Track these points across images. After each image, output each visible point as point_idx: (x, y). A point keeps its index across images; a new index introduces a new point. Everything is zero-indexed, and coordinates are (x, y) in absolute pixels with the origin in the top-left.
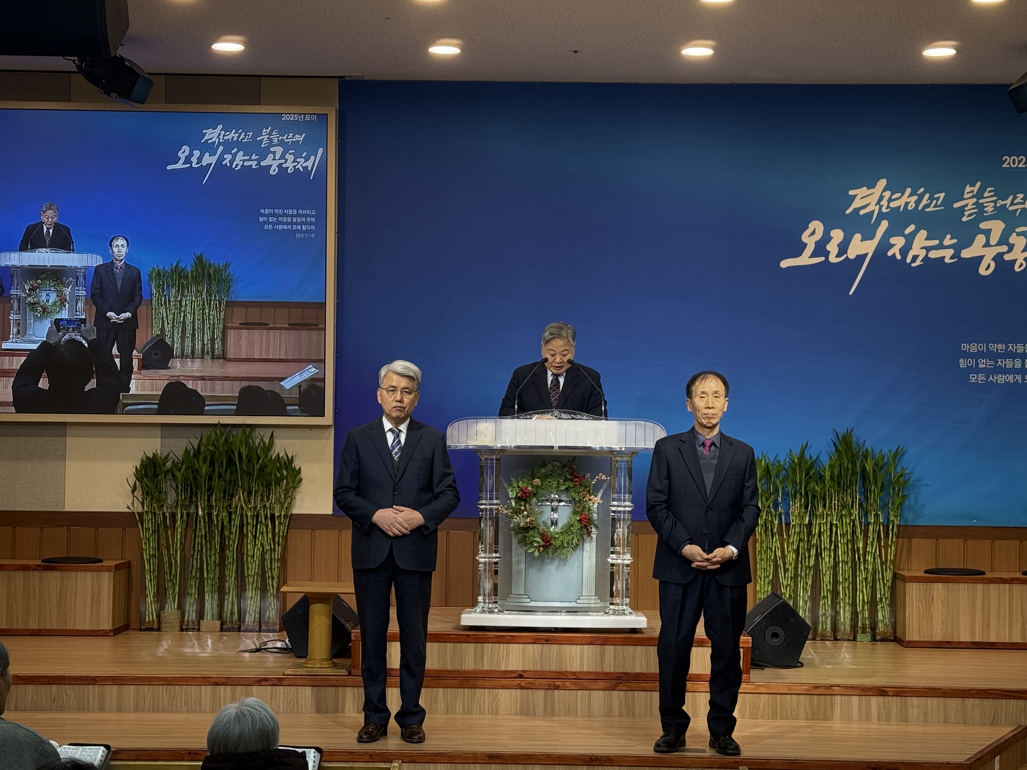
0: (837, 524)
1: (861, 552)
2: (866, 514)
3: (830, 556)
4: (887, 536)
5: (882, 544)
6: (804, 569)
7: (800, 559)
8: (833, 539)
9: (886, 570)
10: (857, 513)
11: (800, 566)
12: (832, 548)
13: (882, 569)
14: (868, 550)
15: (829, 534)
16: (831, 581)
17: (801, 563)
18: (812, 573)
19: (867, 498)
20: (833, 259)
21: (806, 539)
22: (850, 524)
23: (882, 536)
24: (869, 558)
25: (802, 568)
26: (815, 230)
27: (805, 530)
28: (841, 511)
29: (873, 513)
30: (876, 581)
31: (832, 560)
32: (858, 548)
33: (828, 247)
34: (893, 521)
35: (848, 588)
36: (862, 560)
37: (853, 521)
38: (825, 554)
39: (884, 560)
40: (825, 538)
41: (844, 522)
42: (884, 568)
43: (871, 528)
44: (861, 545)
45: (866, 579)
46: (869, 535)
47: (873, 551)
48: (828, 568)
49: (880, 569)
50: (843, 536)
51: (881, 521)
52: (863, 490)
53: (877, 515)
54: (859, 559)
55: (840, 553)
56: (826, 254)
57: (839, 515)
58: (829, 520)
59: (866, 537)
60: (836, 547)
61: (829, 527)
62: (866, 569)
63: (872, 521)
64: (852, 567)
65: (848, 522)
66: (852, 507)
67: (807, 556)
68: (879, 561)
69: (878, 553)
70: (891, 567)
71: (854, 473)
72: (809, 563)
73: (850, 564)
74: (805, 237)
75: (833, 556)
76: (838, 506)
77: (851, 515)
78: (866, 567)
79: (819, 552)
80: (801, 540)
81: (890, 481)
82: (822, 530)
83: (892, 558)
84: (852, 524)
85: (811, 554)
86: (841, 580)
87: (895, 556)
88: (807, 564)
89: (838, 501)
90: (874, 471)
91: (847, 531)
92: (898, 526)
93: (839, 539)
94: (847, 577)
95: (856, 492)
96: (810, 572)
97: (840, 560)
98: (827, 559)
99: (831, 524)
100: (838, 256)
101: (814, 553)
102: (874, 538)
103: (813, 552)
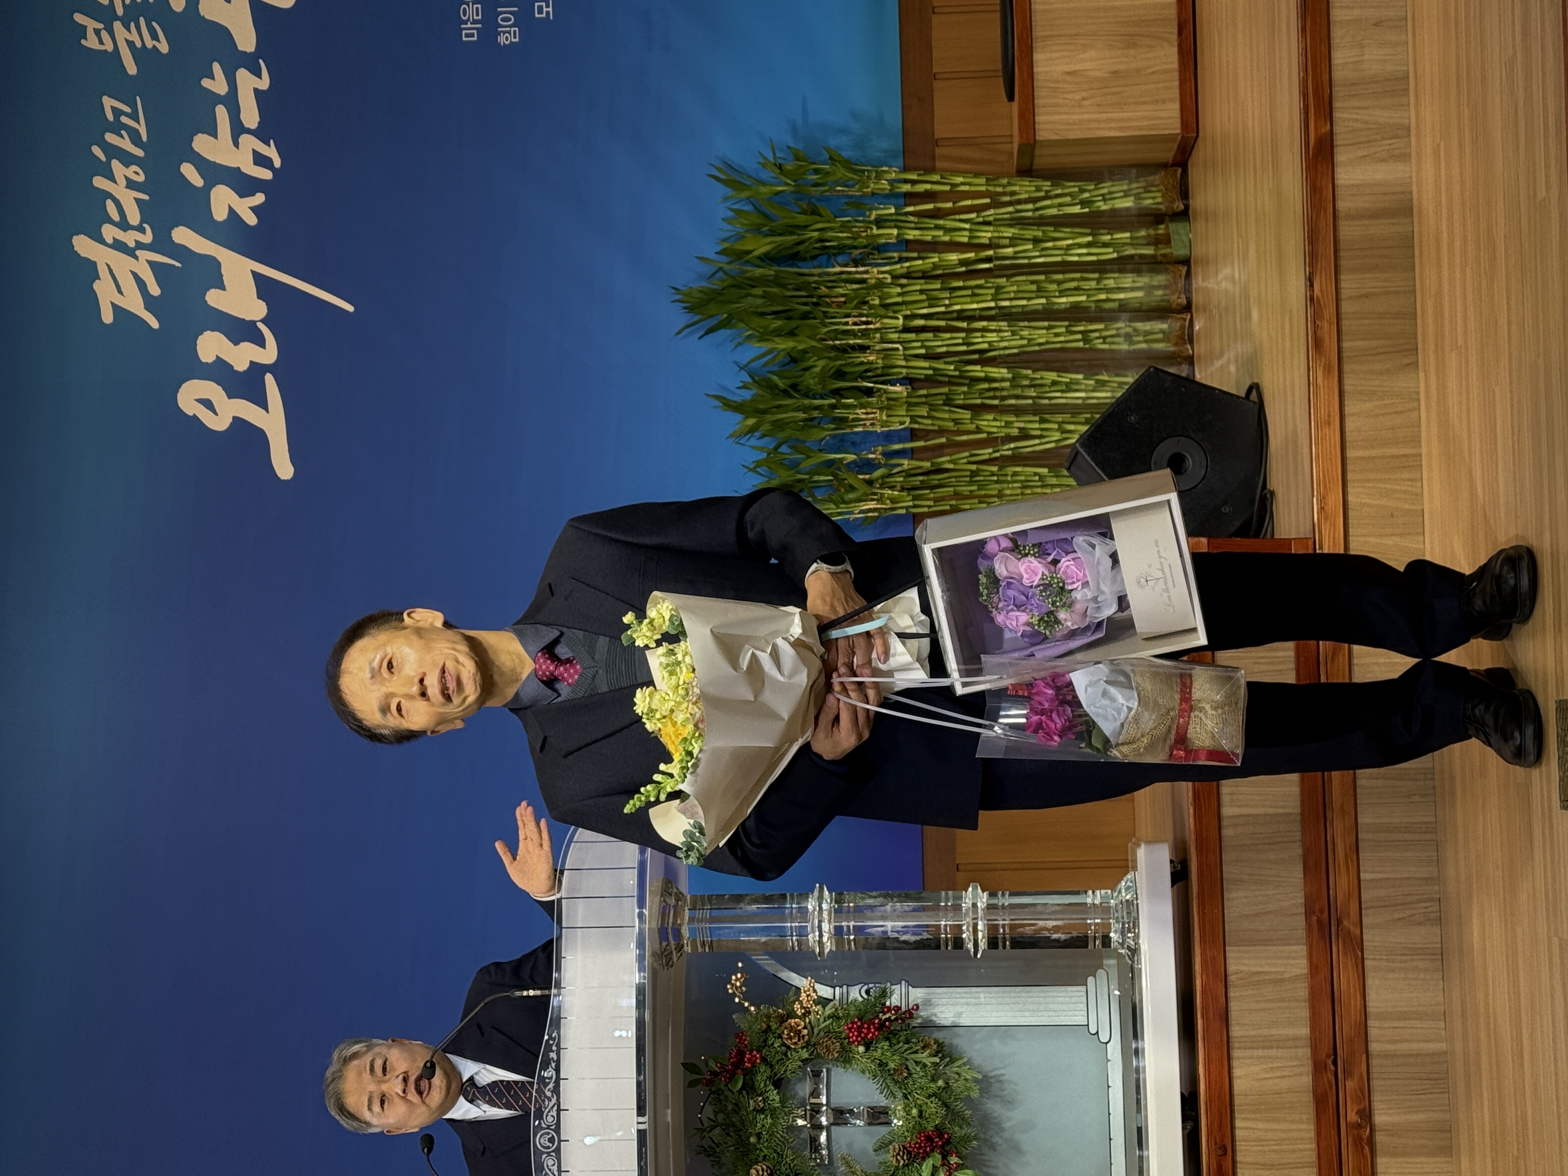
0: (906, 317)
1: (971, 255)
2: (881, 249)
3: (984, 330)
4: (929, 196)
5: (950, 205)
6: (1018, 391)
7: (996, 402)
8: (942, 323)
9: (1013, 193)
10: (875, 270)
11: (1013, 402)
12: (964, 325)
13: (1010, 204)
14: (965, 240)
15: (930, 335)
16: (1046, 324)
17: (1003, 398)
18: (1029, 372)
19: (842, 249)
20: (269, 354)
21: (945, 390)
22: (902, 286)
23: (930, 206)
24: (985, 235)
25: (1017, 397)
26: (200, 401)
27: (924, 392)
28: (871, 307)
29: (875, 231)
30: (1041, 217)
31: (993, 325)
32: (962, 263)
33: (241, 366)
34: (891, 182)
35: (1059, 283)
36: (991, 253)
37: (895, 277)
38: (980, 342)
39: (988, 201)
40: (940, 344)
41: (899, 299)
42: (1007, 199)
43: (912, 234)
44: (954, 257)
45: (1036, 241)
46: (929, 238)
47: (967, 226)
48: (1014, 333)
49: (1010, 209)
50: (933, 301)
51: (893, 211)
52: (823, 259)
53: (880, 222)
54: (988, 260)
55: (975, 306)
56: (257, 370)
57: (882, 311)
58: (895, 336)
59: (935, 246)
60: (961, 316)
61: (912, 336)
62: (1014, 241)
63: (895, 232)
64: (1008, 277)
65: (899, 290)
66: (863, 281)
67: (986, 386)
68: (992, 211)
69: (973, 215)
70: (1005, 181)
71: (777, 282)
72: (1003, 380)
73: (1002, 281)
74: (219, 423)
75: (983, 324)
76: (861, 315)
77: (880, 284)
78: (1007, 242)
79: (976, 356)
80: (948, 402)
81: (799, 194)
82: (923, 351)
83: (982, 180)
84: (904, 281)
85: (982, 375)
86: (1043, 301)
87: (977, 175)
88: (1007, 384)
89: (848, 316)
90: (773, 233)
91: (921, 292)
92: (905, 169)
93: (942, 309)
94: (1034, 287)
95: (828, 274)
96: (1026, 377)
97: (992, 304)
98: (992, 337)
99: (906, 330)
100: (261, 342)
101: (978, 368)
102: (937, 227)
103: (977, 371)
